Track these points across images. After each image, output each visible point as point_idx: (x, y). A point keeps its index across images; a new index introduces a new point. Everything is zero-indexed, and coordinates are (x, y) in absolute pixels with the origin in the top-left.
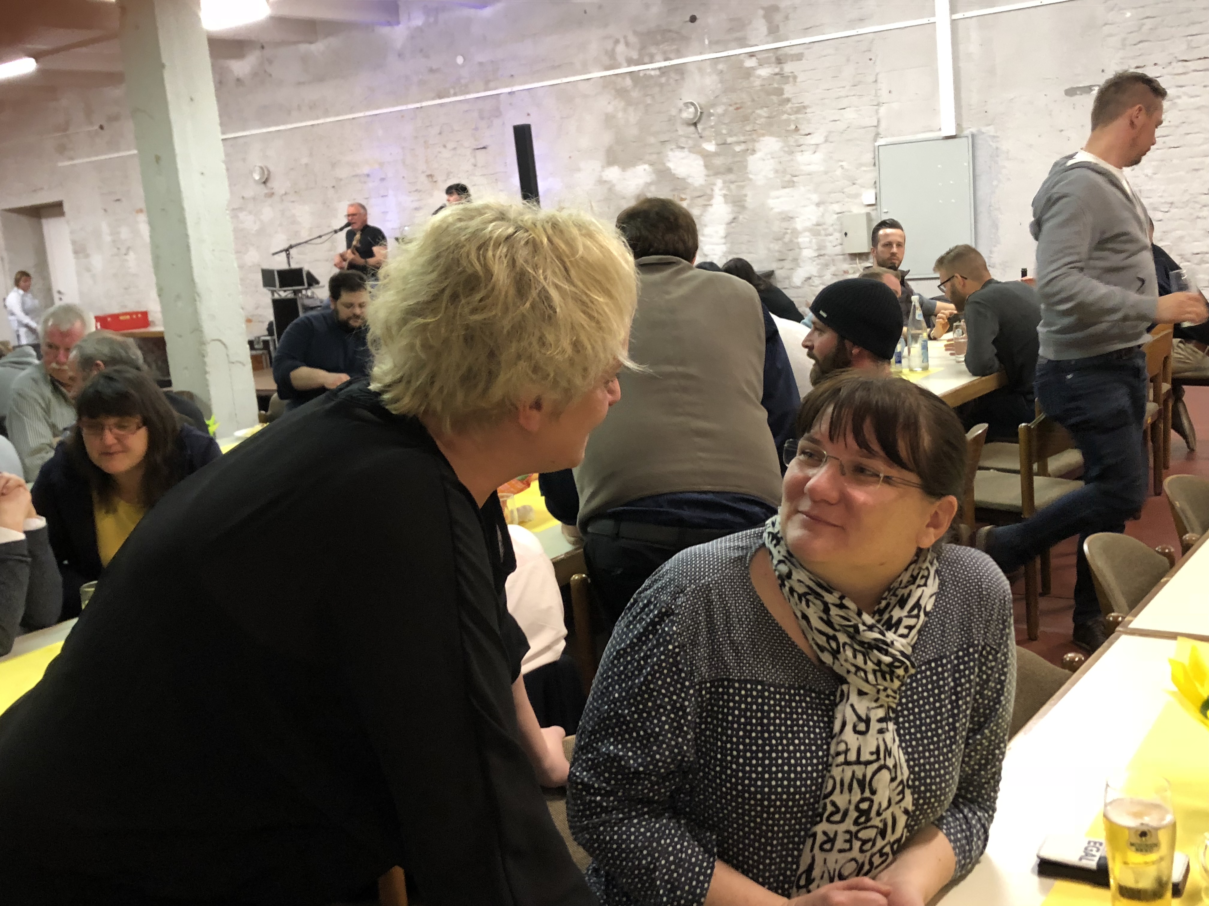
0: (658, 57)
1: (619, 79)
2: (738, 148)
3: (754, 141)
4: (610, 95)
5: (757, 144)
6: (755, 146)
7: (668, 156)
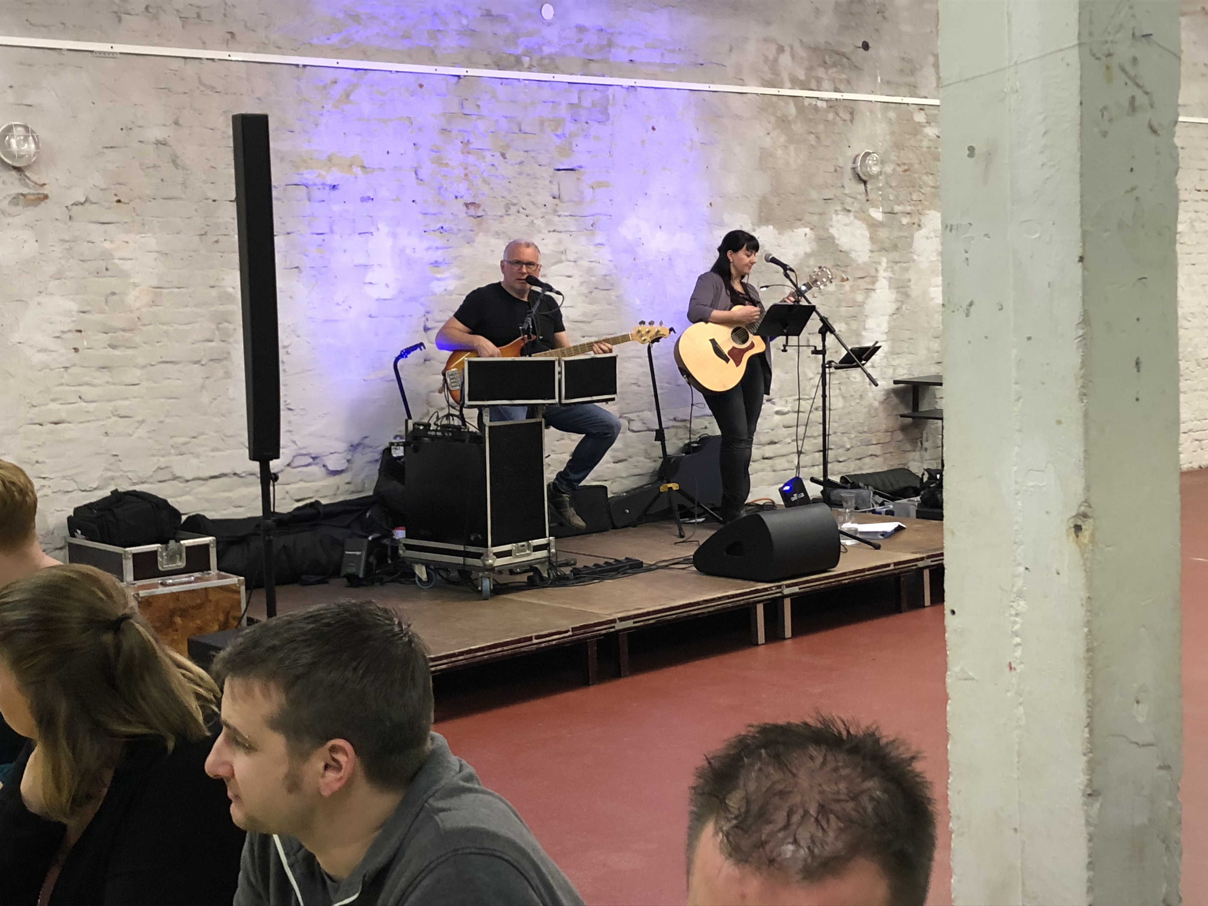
0: (826, 85)
1: (781, 103)
2: (905, 221)
3: (920, 213)
4: (769, 122)
5: (922, 218)
6: (920, 220)
7: (831, 220)
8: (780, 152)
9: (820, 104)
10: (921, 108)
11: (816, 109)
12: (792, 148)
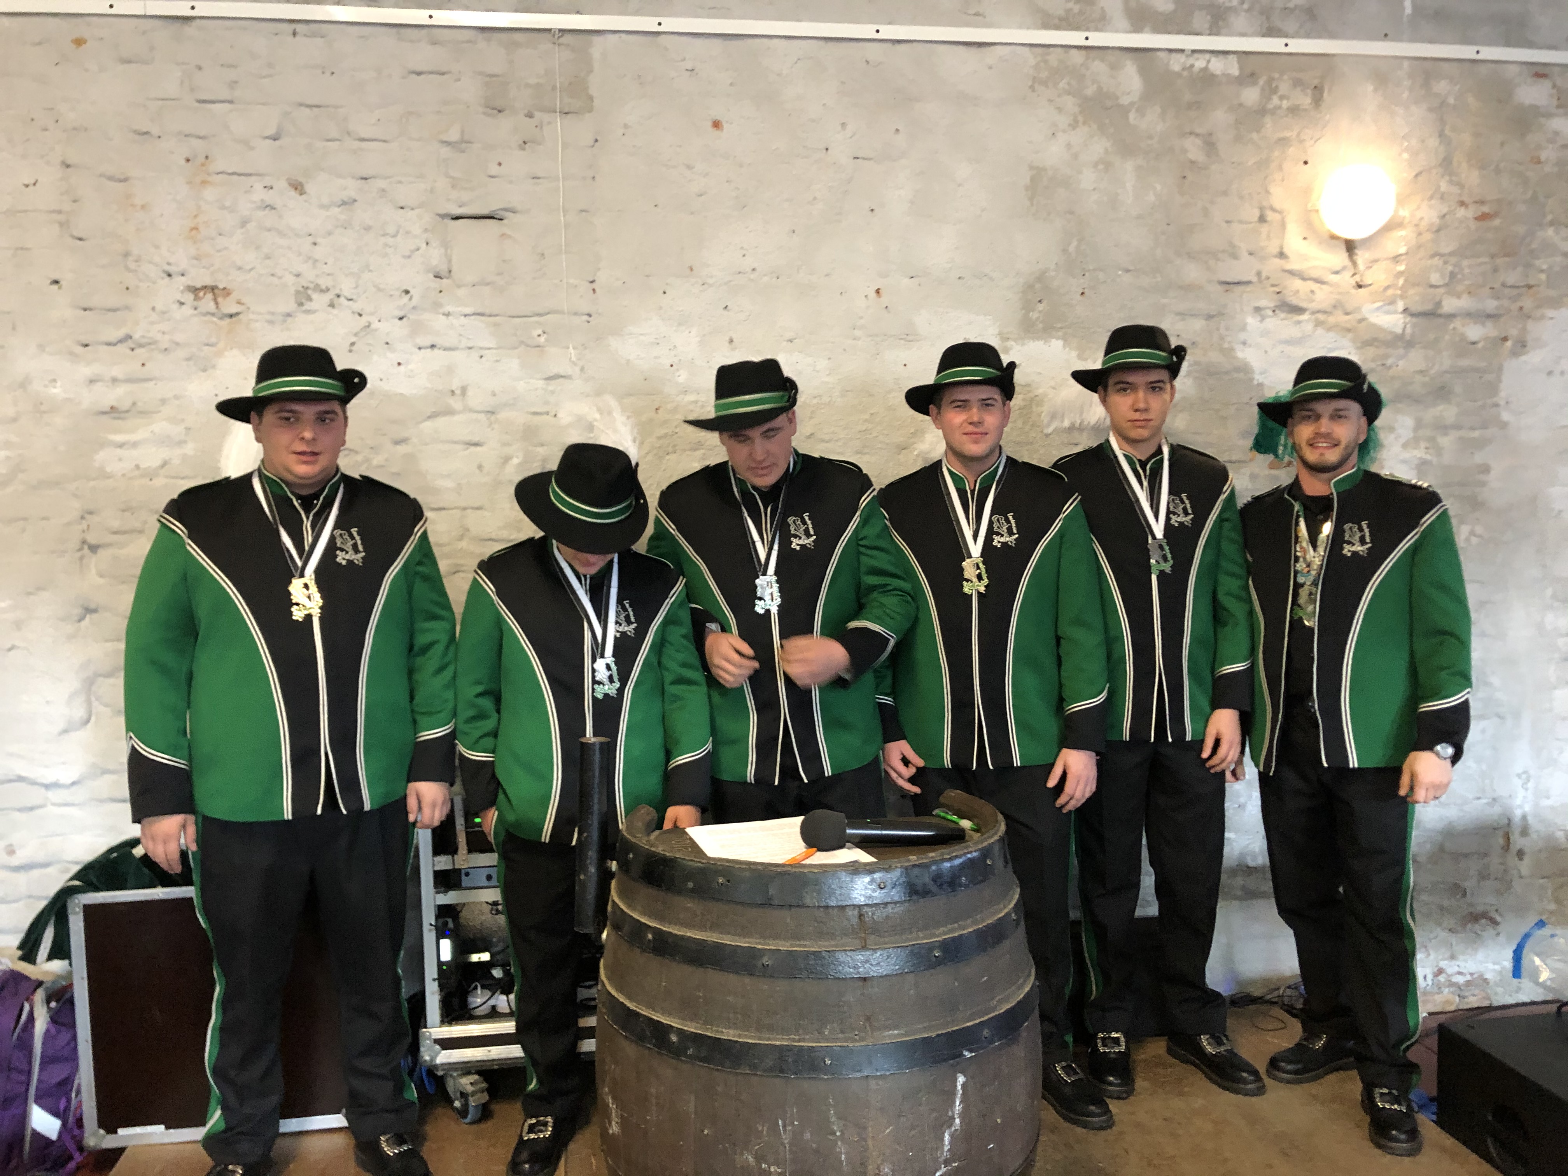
0: (1240, 21)
1: (1098, 67)
2: (1476, 332)
3: (1524, 315)
4: (1060, 110)
5: (1530, 325)
6: (1524, 330)
7: (1243, 328)
8: (1088, 179)
9: (1217, 66)
10: (1540, 72)
11: (1207, 78)
12: (1128, 169)
